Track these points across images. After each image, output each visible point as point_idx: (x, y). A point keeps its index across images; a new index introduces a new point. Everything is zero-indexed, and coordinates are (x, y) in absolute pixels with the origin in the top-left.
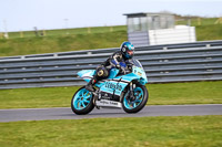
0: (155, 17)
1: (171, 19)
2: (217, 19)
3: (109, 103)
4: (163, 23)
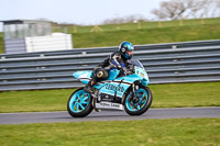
0: (32, 24)
1: (48, 26)
2: (92, 27)
3: (110, 105)
4: (40, 31)
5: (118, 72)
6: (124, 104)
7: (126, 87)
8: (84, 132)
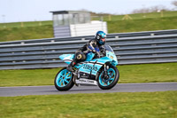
3: (87, 81)
5: (93, 55)
6: (97, 80)
7: (99, 67)
8: (117, 101)
